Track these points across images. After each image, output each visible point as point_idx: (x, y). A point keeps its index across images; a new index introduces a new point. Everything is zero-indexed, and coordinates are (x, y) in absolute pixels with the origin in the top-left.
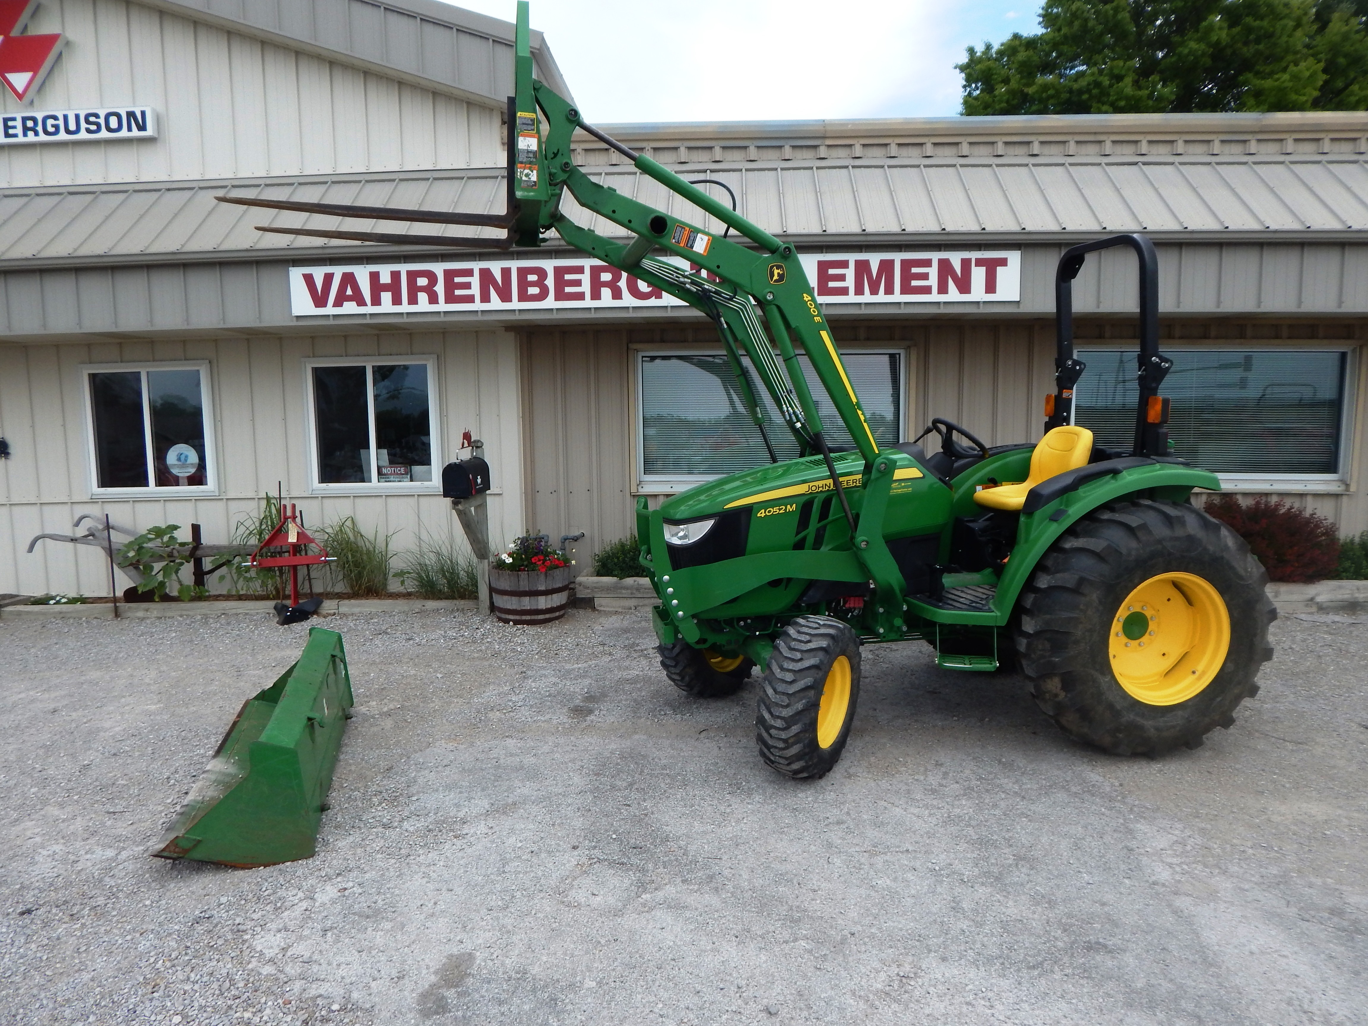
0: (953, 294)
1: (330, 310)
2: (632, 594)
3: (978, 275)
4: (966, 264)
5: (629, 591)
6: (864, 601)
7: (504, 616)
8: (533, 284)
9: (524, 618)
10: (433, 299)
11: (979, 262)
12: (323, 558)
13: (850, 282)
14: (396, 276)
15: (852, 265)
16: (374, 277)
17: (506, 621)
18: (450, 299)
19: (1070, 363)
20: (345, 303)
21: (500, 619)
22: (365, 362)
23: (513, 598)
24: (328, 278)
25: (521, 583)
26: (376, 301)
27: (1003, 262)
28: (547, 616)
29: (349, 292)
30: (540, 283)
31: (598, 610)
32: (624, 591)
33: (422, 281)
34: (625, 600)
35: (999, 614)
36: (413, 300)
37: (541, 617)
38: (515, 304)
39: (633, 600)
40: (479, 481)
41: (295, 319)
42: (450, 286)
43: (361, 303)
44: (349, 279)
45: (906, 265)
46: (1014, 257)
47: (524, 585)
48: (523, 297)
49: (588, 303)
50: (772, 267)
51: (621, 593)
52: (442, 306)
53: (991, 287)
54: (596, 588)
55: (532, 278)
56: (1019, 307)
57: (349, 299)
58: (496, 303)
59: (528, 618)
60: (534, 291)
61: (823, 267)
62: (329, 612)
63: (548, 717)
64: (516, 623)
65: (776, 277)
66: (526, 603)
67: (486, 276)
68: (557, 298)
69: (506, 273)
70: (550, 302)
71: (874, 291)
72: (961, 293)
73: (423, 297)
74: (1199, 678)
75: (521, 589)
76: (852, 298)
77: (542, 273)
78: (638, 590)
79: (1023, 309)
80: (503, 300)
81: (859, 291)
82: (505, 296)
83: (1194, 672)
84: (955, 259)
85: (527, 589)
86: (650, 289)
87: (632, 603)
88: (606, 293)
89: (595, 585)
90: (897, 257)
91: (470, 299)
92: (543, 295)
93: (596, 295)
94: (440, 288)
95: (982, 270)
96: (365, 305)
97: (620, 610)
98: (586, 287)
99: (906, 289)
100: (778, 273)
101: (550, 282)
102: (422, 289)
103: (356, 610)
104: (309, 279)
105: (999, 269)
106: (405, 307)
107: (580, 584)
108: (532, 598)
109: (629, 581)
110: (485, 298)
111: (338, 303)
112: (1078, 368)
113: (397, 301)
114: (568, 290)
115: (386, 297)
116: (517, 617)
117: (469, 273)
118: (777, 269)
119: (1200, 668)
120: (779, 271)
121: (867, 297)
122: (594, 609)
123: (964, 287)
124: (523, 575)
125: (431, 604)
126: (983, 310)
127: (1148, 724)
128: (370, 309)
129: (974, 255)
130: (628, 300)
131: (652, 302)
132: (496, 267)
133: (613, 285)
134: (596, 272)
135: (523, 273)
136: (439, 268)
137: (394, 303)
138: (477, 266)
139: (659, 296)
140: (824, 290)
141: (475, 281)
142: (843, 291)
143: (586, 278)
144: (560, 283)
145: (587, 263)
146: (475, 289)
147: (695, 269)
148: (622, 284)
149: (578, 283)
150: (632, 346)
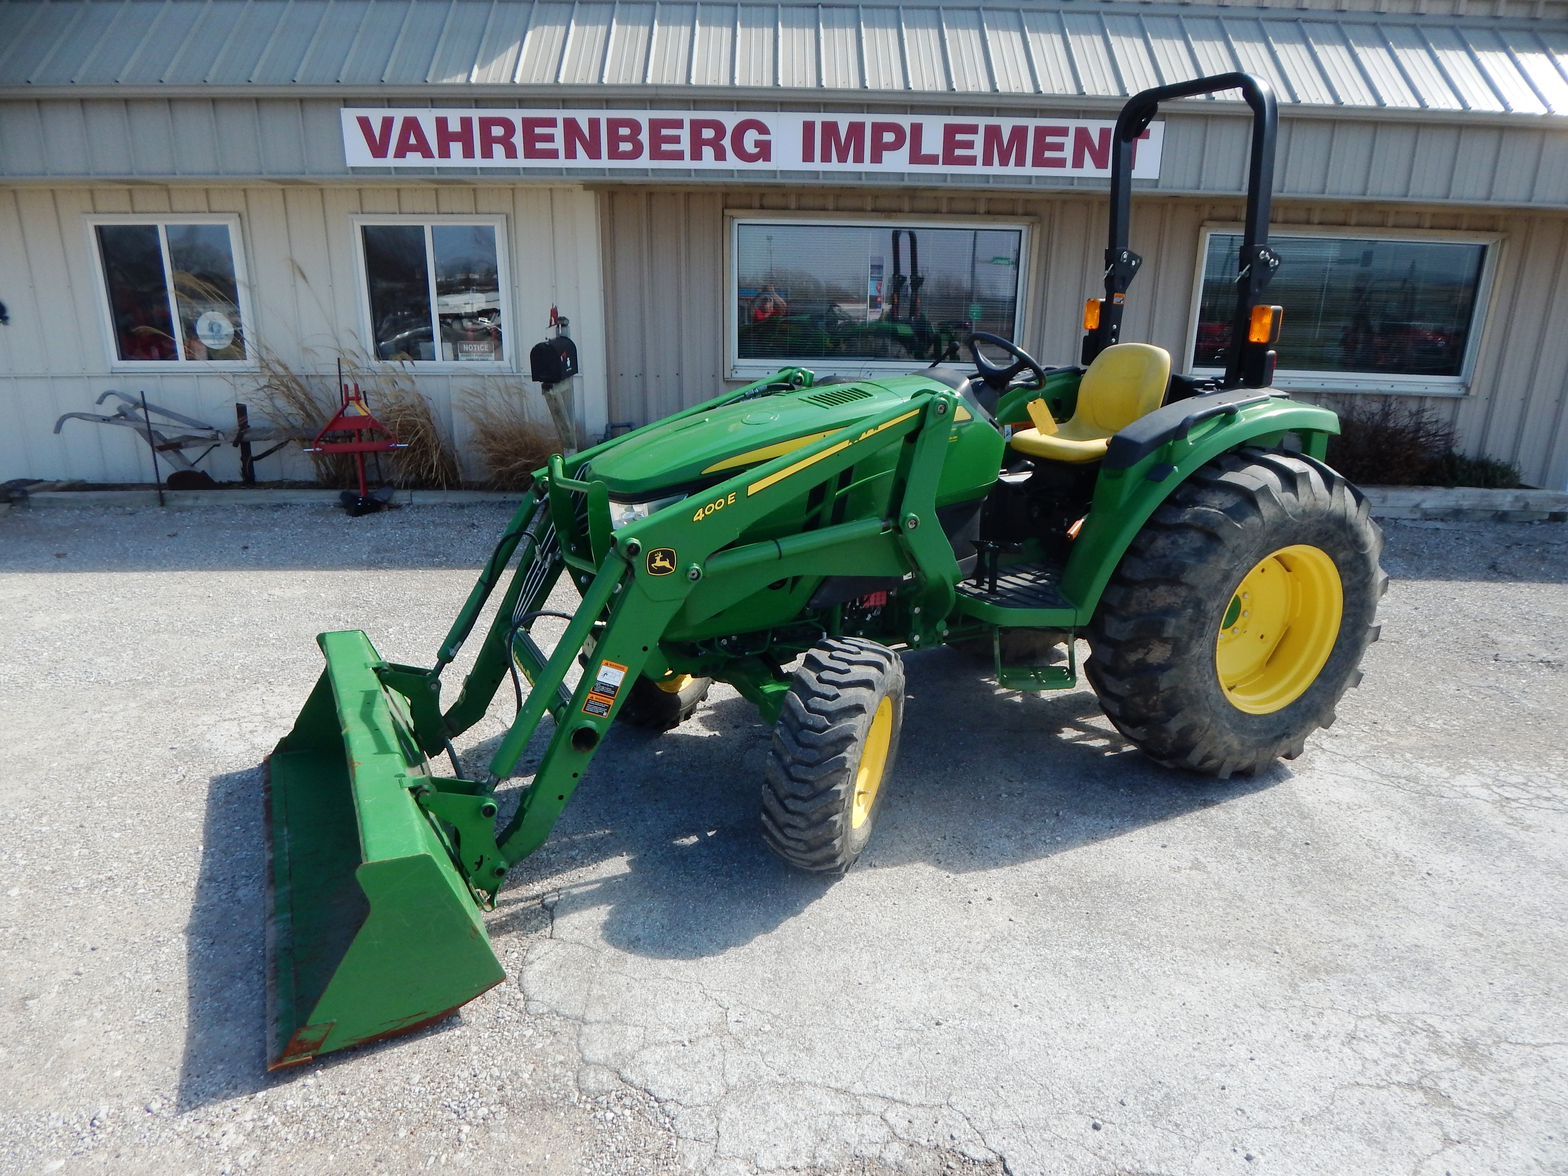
0: (1087, 169)
1: (390, 161)
4: (1105, 133)
8: (625, 139)
10: (511, 153)
12: (392, 445)
13: (978, 151)
14: (466, 123)
15: (981, 131)
16: (442, 123)
18: (531, 152)
20: (408, 154)
22: (423, 221)
24: (388, 123)
26: (445, 153)
27: (1145, 134)
29: (412, 141)
30: (633, 138)
33: (498, 131)
36: (487, 153)
38: (605, 162)
40: (569, 363)
41: (352, 171)
42: (530, 139)
43: (427, 153)
44: (411, 125)
45: (1041, 132)
46: (1157, 128)
48: (614, 154)
49: (687, 163)
52: (521, 161)
55: (624, 131)
56: (1157, 187)
57: (413, 149)
60: (626, 147)
61: (950, 131)
62: (402, 503)
67: (571, 126)
68: (652, 158)
69: (594, 124)
70: (644, 162)
71: (1004, 162)
72: (1097, 167)
73: (498, 150)
76: (979, 169)
77: (635, 127)
79: (1162, 189)
80: (592, 157)
81: (988, 161)
82: (594, 153)
84: (1094, 127)
86: (758, 150)
88: (708, 152)
90: (1032, 123)
91: (553, 154)
92: (636, 153)
93: (696, 155)
94: (518, 140)
96: (432, 156)
98: (685, 145)
99: (1039, 161)
101: (644, 137)
102: (498, 140)
104: (364, 123)
105: (1140, 142)
106: (478, 161)
110: (571, 153)
111: (400, 153)
113: (468, 153)
114: (665, 147)
115: (456, 148)
121: (996, 169)
123: (1101, 161)
128: (436, 162)
129: (1114, 125)
130: (732, 162)
131: (760, 165)
132: (582, 117)
133: (716, 144)
134: (697, 126)
135: (614, 125)
136: (516, 116)
137: (465, 156)
138: (559, 115)
139: (767, 158)
140: (950, 159)
141: (559, 132)
142: (970, 161)
143: (685, 134)
144: (656, 139)
145: (687, 116)
146: (559, 143)
147: (809, 128)
148: (727, 142)
149: (676, 140)
150: (729, 212)
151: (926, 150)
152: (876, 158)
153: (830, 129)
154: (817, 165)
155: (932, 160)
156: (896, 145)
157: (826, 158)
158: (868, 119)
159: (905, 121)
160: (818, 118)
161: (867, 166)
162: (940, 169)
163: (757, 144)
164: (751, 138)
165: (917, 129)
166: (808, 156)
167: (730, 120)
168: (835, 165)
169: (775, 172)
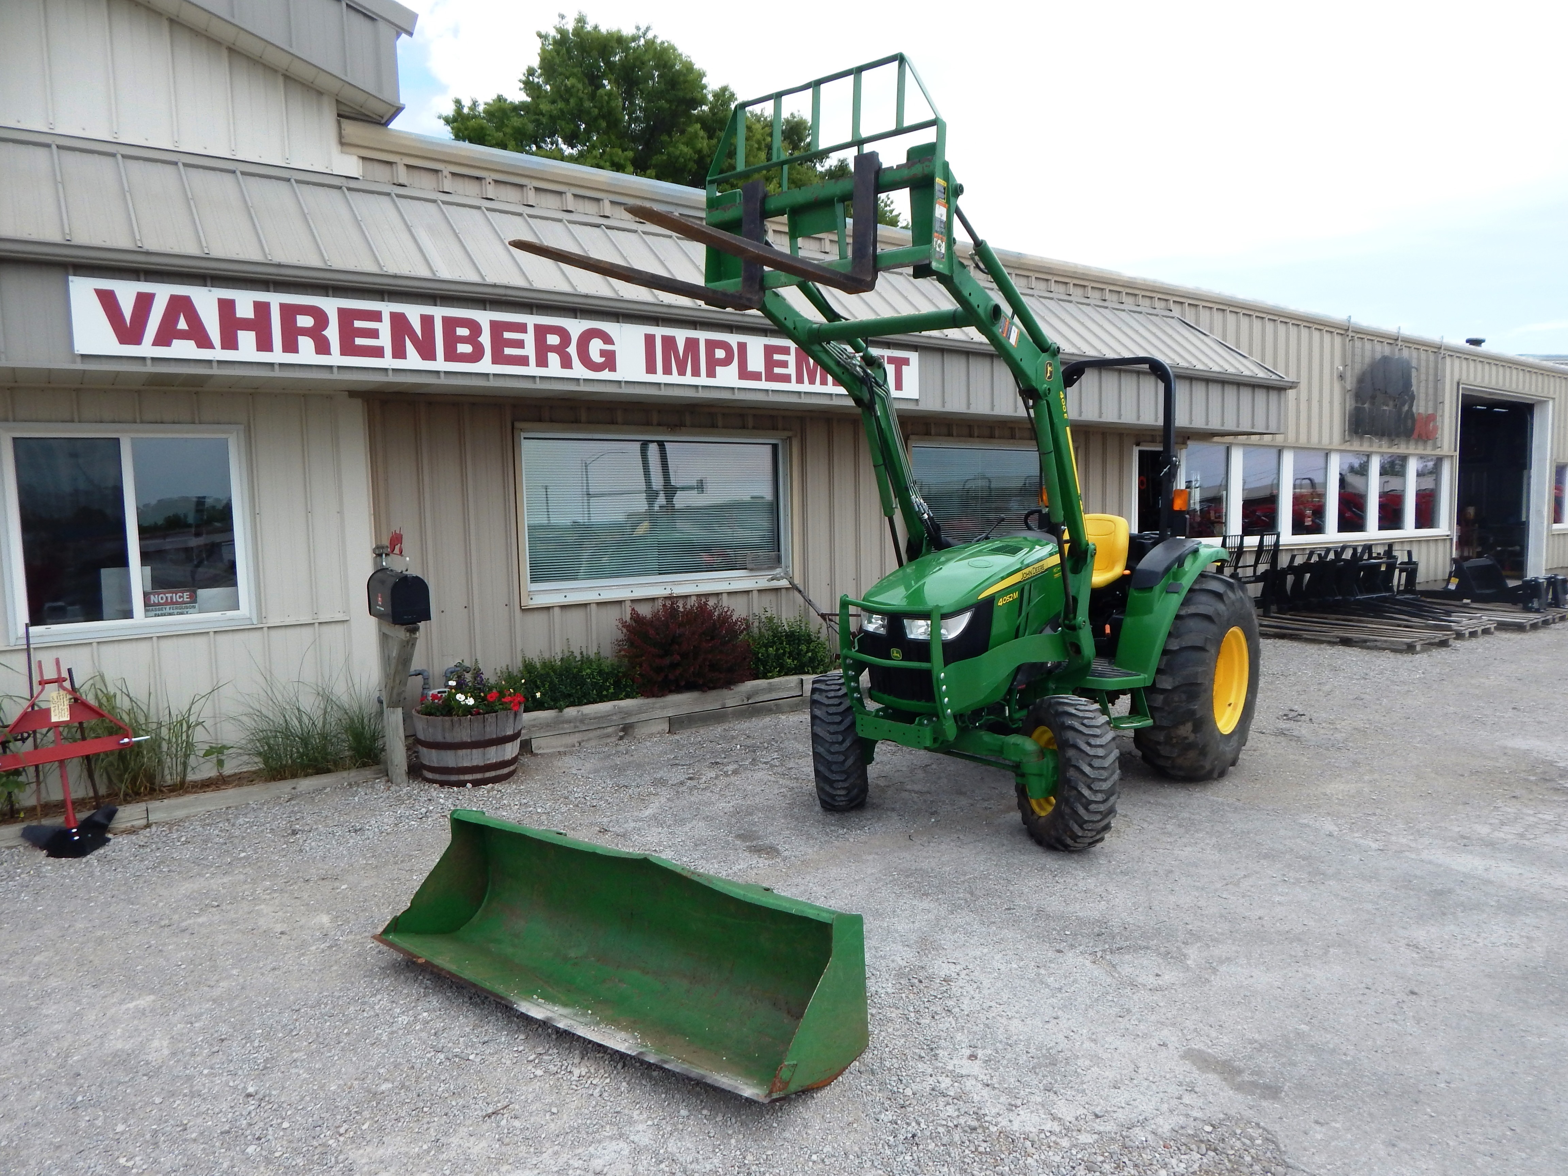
1: (146, 349)
2: (575, 727)
5: (572, 724)
7: (454, 778)
8: (463, 340)
9: (488, 775)
10: (323, 347)
11: (892, 361)
12: (126, 740)
13: (792, 370)
14: (262, 309)
15: (793, 352)
16: (226, 308)
18: (348, 348)
20: (175, 342)
22: (117, 431)
23: (474, 751)
24: (144, 302)
25: (488, 729)
26: (230, 342)
27: (906, 362)
29: (182, 325)
30: (473, 340)
31: (537, 755)
32: (565, 726)
33: (305, 321)
34: (567, 737)
35: (1145, 676)
36: (290, 346)
37: (506, 771)
38: (440, 364)
39: (577, 735)
41: (79, 359)
42: (348, 334)
43: (204, 342)
44: (181, 305)
46: (914, 358)
47: (492, 732)
48: (451, 355)
49: (532, 370)
51: (563, 729)
52: (336, 358)
53: (899, 384)
54: (534, 726)
55: (462, 332)
56: (918, 405)
57: (183, 335)
58: (413, 360)
59: (493, 774)
60: (464, 348)
61: (769, 351)
62: (135, 823)
64: (476, 783)
66: (493, 755)
67: (399, 323)
68: (494, 362)
69: (427, 321)
70: (486, 365)
71: (812, 381)
73: (306, 344)
75: (487, 737)
76: (793, 386)
77: (475, 328)
78: (582, 721)
79: (922, 407)
80: (424, 358)
81: (800, 380)
82: (427, 353)
85: (495, 736)
86: (603, 359)
87: (574, 739)
88: (554, 359)
89: (533, 723)
91: (378, 352)
92: (477, 355)
93: (542, 362)
94: (332, 333)
95: (894, 368)
96: (210, 346)
97: (562, 749)
98: (530, 350)
101: (485, 339)
102: (305, 332)
103: (180, 813)
104: (108, 300)
105: (904, 368)
106: (277, 355)
108: (499, 746)
109: (571, 712)
110: (399, 352)
111: (163, 340)
113: (264, 344)
114: (508, 351)
115: (247, 339)
116: (478, 776)
117: (376, 316)
119: (1232, 701)
121: (806, 387)
122: (533, 752)
124: (491, 718)
125: (306, 784)
128: (218, 354)
130: (579, 371)
131: (606, 375)
132: (414, 313)
133: (561, 350)
134: (541, 332)
135: (450, 324)
136: (331, 306)
137: (259, 349)
138: (386, 308)
139: (613, 369)
140: (771, 377)
141: (384, 328)
142: (786, 379)
143: (529, 338)
144: (498, 343)
145: (531, 320)
146: (385, 340)
147: (650, 340)
148: (572, 350)
149: (520, 344)
150: (518, 425)
151: (751, 367)
152: (711, 374)
153: (669, 342)
154: (659, 377)
155: (756, 376)
156: (727, 362)
157: (667, 371)
158: (703, 336)
159: (733, 339)
160: (659, 332)
161: (703, 380)
162: (763, 385)
163: (603, 353)
164: (596, 347)
165: (742, 347)
166: (651, 368)
167: (576, 327)
168: (675, 378)
169: (620, 382)
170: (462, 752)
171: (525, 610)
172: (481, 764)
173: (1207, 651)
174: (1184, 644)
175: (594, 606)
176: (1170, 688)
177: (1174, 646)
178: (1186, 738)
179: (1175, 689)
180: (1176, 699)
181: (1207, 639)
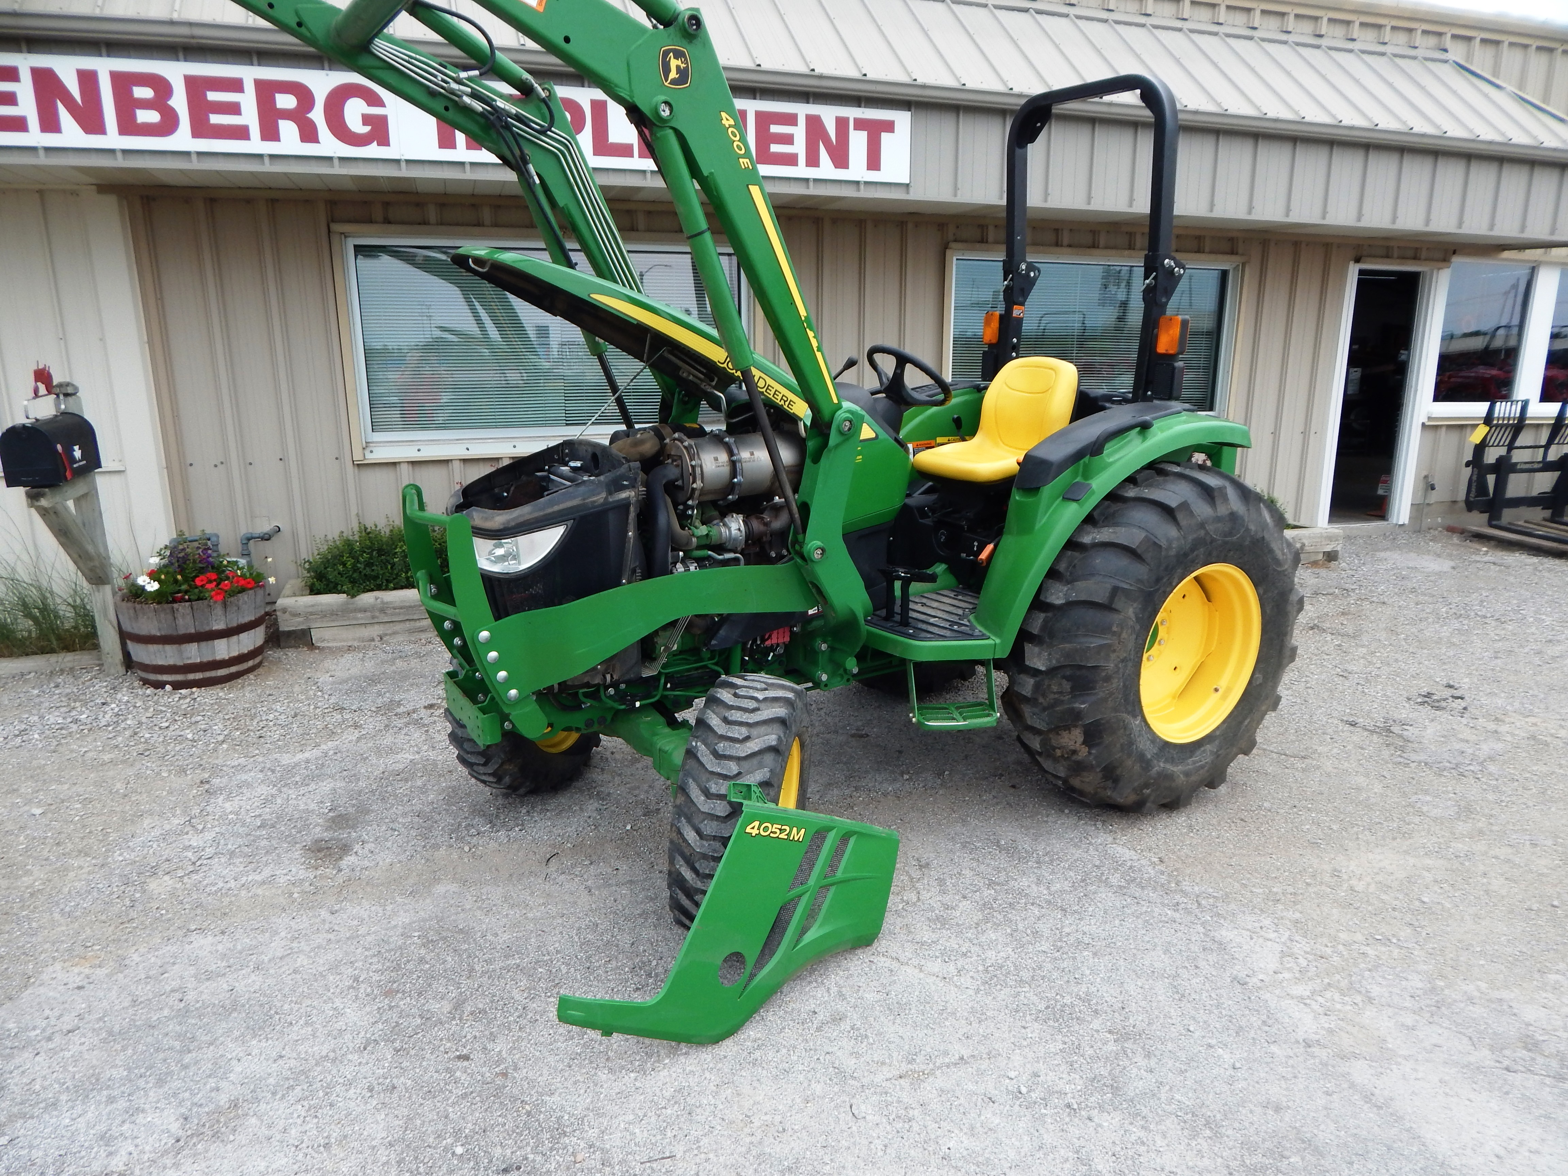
0: (826, 169)
2: (373, 617)
3: (858, 141)
4: (842, 123)
5: (369, 614)
6: (792, 632)
7: (153, 677)
8: (145, 104)
9: (191, 677)
11: (860, 124)
17: (159, 685)
19: (1024, 267)
21: (146, 682)
23: (167, 647)
25: (180, 622)
27: (889, 127)
28: (233, 669)
30: (160, 103)
31: (318, 648)
32: (359, 615)
34: (363, 629)
35: (998, 641)
38: (114, 139)
39: (376, 627)
40: (78, 453)
45: (764, 119)
46: (902, 119)
47: (186, 625)
48: (128, 126)
49: (256, 145)
50: (666, 53)
51: (357, 619)
53: (874, 162)
54: (312, 614)
55: (143, 93)
56: (908, 193)
58: (72, 134)
59: (199, 676)
60: (148, 116)
63: (267, 872)
64: (177, 686)
65: (673, 75)
66: (193, 653)
67: (46, 84)
68: (196, 134)
69: (88, 79)
70: (183, 140)
72: (836, 167)
74: (1224, 698)
75: (182, 631)
77: (162, 87)
78: (382, 611)
79: (914, 196)
80: (88, 130)
82: (92, 123)
83: (1216, 690)
84: (829, 114)
85: (193, 631)
86: (367, 129)
87: (375, 631)
88: (288, 129)
89: (310, 610)
90: (751, 107)
91: (18, 125)
92: (168, 125)
93: (270, 133)
95: (864, 134)
97: (356, 644)
98: (250, 116)
99: (765, 156)
100: (678, 67)
101: (179, 102)
105: (884, 136)
107: (284, 611)
108: (203, 644)
109: (367, 598)
112: (1032, 274)
114: (216, 119)
116: (179, 677)
117: (11, 74)
118: (676, 58)
119: (1223, 684)
120: (679, 62)
122: (311, 646)
123: (841, 159)
124: (183, 608)
125: (8, 665)
126: (865, 193)
127: (1177, 769)
129: (852, 113)
130: (329, 145)
131: (373, 151)
132: (65, 67)
133: (300, 117)
134: (266, 90)
135: (123, 82)
138: (25, 62)
139: (384, 141)
141: (25, 90)
143: (248, 100)
144: (200, 107)
145: (249, 73)
146: (27, 107)
148: (317, 115)
149: (234, 109)
150: (337, 227)
151: (615, 136)
154: (461, 154)
155: (623, 150)
162: (636, 163)
163: (367, 119)
164: (355, 110)
166: (446, 140)
167: (321, 82)
169: (398, 161)
170: (153, 648)
171: (360, 466)
172: (180, 663)
173: (1116, 611)
174: (1074, 596)
175: (457, 465)
176: (1043, 669)
177: (1057, 596)
178: (1074, 752)
179: (1052, 672)
180: (1055, 688)
181: (1115, 590)
